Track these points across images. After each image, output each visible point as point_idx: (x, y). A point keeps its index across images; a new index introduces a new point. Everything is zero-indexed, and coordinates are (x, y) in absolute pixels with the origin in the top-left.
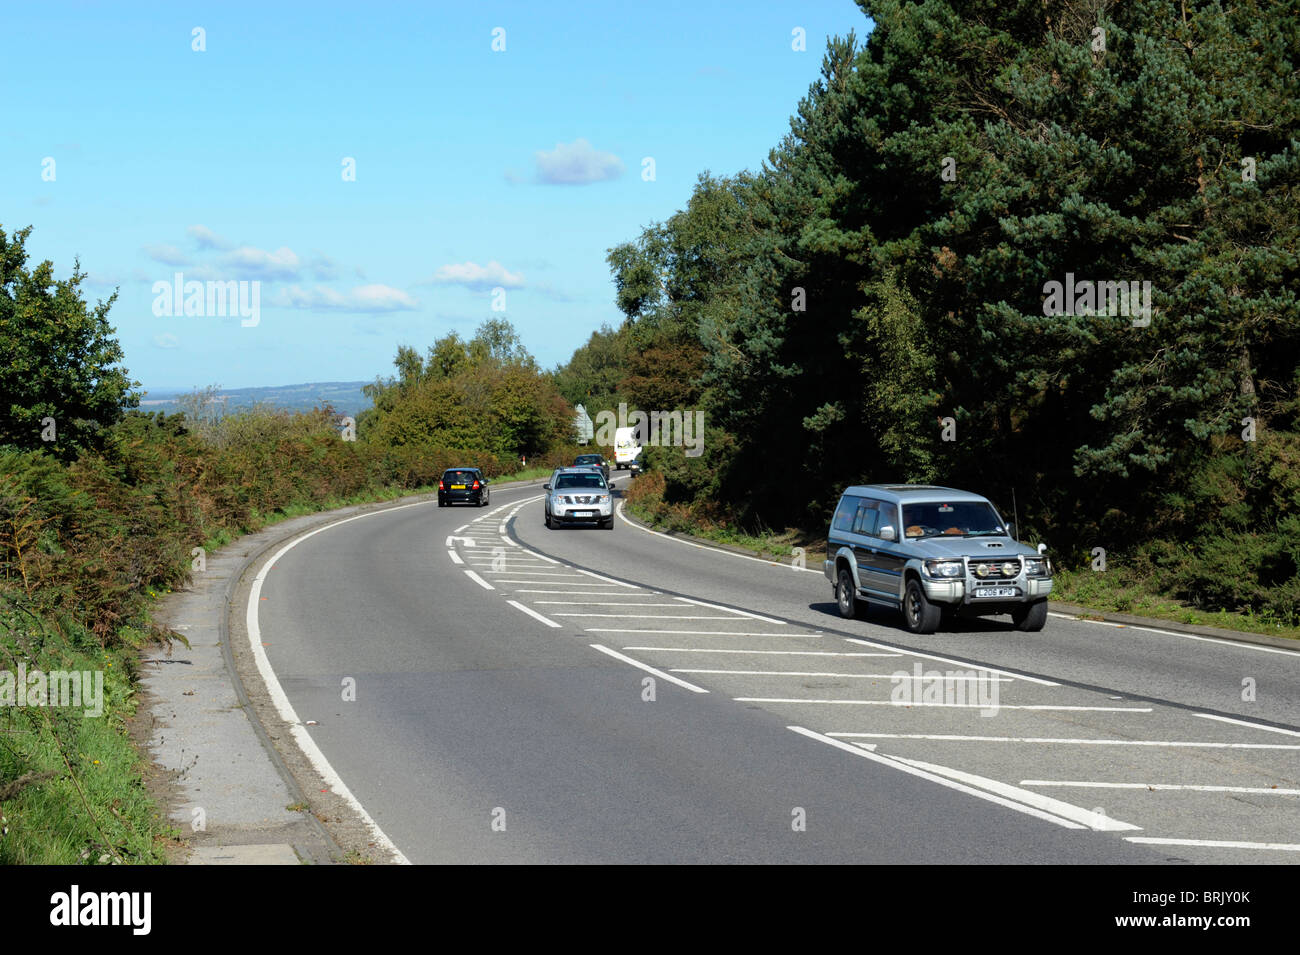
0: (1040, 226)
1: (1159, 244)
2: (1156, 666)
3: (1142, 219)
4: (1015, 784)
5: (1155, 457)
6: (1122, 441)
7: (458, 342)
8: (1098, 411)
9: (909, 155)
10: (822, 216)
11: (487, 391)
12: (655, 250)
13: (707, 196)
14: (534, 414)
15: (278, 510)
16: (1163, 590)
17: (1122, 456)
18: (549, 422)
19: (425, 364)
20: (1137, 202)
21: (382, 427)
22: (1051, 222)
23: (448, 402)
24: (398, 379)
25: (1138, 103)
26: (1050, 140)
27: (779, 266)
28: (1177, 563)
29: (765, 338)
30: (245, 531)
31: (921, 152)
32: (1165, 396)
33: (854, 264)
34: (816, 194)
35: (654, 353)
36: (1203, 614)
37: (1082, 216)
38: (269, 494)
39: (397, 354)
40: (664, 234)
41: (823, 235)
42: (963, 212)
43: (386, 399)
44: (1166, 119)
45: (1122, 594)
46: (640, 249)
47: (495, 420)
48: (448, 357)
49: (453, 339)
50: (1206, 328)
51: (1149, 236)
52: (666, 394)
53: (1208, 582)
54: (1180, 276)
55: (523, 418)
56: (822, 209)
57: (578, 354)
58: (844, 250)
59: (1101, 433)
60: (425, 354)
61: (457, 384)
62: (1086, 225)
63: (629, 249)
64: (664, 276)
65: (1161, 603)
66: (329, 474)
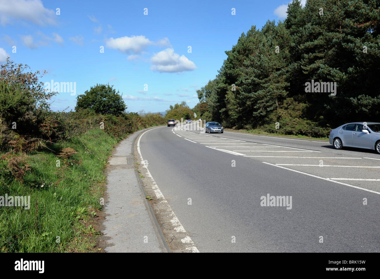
0: (248, 82)
1: (264, 84)
2: (260, 140)
3: (262, 80)
4: (233, 151)
5: (264, 113)
6: (259, 111)
7: (178, 104)
8: (255, 107)
9: (232, 73)
10: (221, 83)
11: (182, 111)
12: (203, 90)
13: (210, 82)
14: (188, 114)
15: (151, 126)
16: (265, 131)
17: (259, 113)
18: (190, 115)
19: (174, 107)
20: (261, 78)
21: (168, 116)
22: (250, 81)
23: (176, 112)
24: (170, 109)
25: (261, 64)
26: (250, 70)
27: (216, 90)
28: (267, 127)
29: (214, 100)
30: (146, 128)
31: (233, 73)
32: (265, 105)
33: (225, 89)
34: (221, 80)
35: (203, 104)
36: (270, 134)
37: (254, 80)
38: (150, 123)
39: (170, 106)
40: (204, 88)
41: (222, 85)
42: (239, 81)
43: (168, 112)
44: (265, 66)
45: (259, 132)
46: (201, 90)
47: (183, 114)
48: (177, 106)
49: (177, 104)
50: (270, 95)
51: (263, 82)
52: (205, 110)
53: (270, 130)
54: (267, 88)
55: (187, 114)
56: (221, 82)
57: (195, 106)
58: (224, 87)
59: (256, 110)
60: (174, 106)
61: (178, 110)
62: (254, 81)
63: (199, 91)
64: (204, 94)
65: (264, 133)
66: (159, 121)
